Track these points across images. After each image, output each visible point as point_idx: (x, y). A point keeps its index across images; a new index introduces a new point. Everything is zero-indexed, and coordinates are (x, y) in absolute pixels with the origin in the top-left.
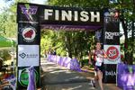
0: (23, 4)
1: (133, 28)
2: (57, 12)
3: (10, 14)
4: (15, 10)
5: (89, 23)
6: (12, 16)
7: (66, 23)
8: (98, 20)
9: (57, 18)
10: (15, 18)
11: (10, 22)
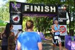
0: (13, 2)
1: (74, 15)
2: (32, 7)
3: (6, 8)
4: (9, 6)
5: (49, 13)
6: (7, 9)
7: (37, 13)
8: (55, 11)
9: (32, 10)
10: (8, 10)
11: (6, 12)
